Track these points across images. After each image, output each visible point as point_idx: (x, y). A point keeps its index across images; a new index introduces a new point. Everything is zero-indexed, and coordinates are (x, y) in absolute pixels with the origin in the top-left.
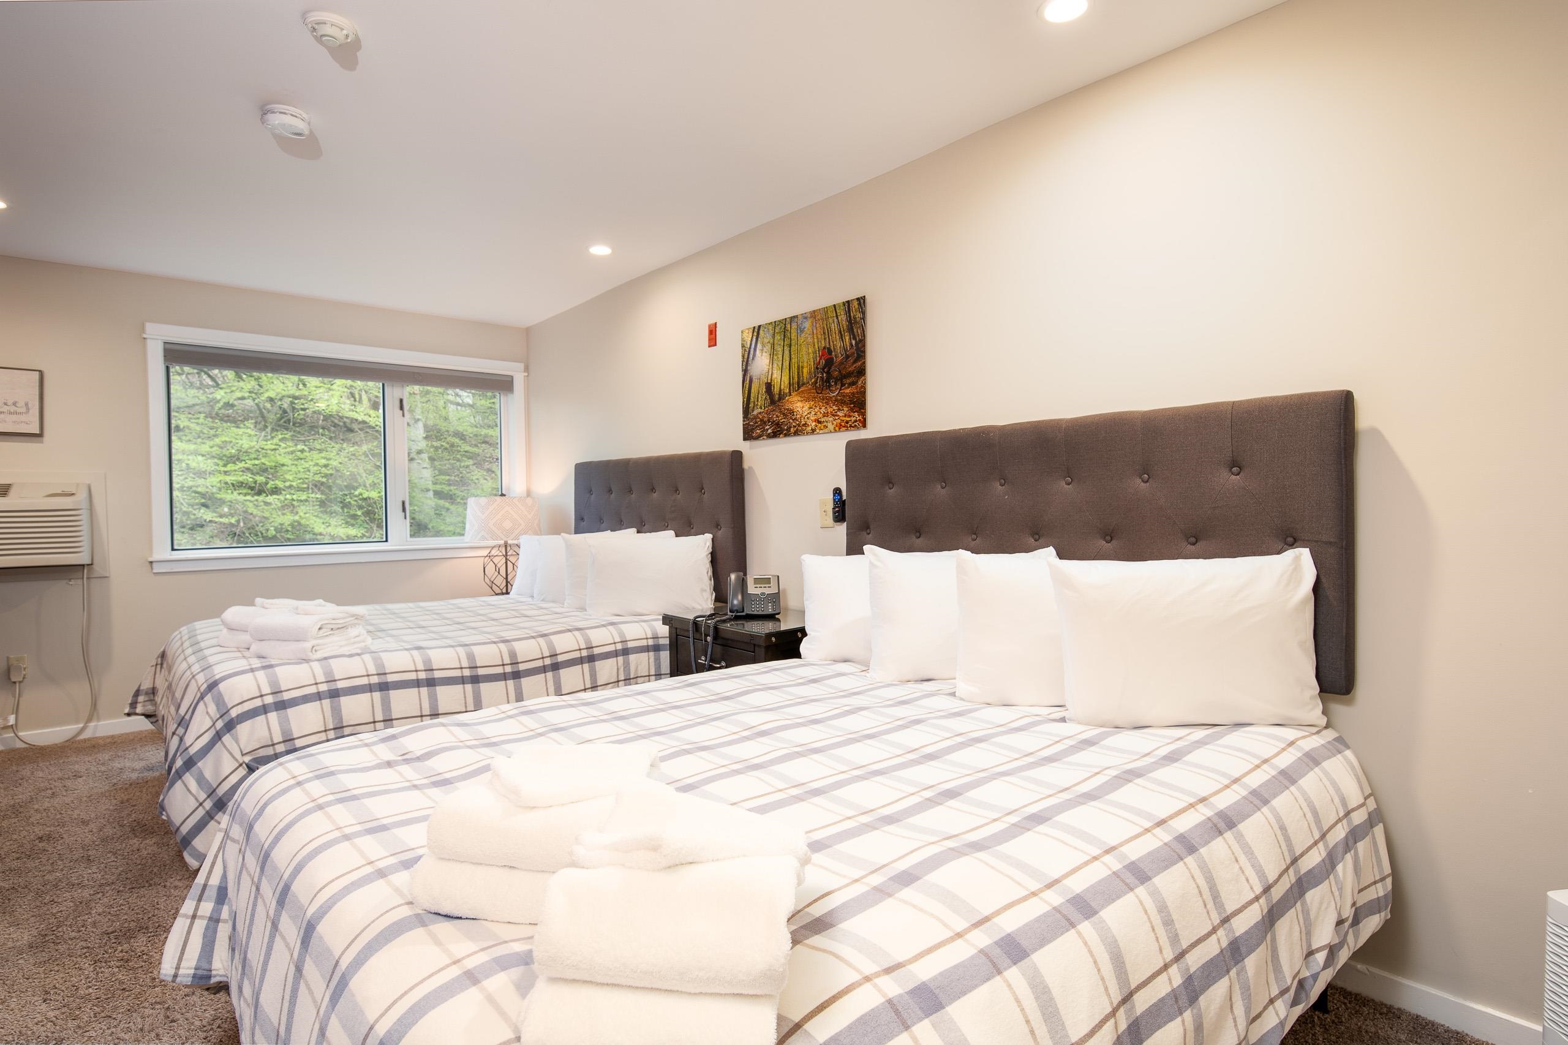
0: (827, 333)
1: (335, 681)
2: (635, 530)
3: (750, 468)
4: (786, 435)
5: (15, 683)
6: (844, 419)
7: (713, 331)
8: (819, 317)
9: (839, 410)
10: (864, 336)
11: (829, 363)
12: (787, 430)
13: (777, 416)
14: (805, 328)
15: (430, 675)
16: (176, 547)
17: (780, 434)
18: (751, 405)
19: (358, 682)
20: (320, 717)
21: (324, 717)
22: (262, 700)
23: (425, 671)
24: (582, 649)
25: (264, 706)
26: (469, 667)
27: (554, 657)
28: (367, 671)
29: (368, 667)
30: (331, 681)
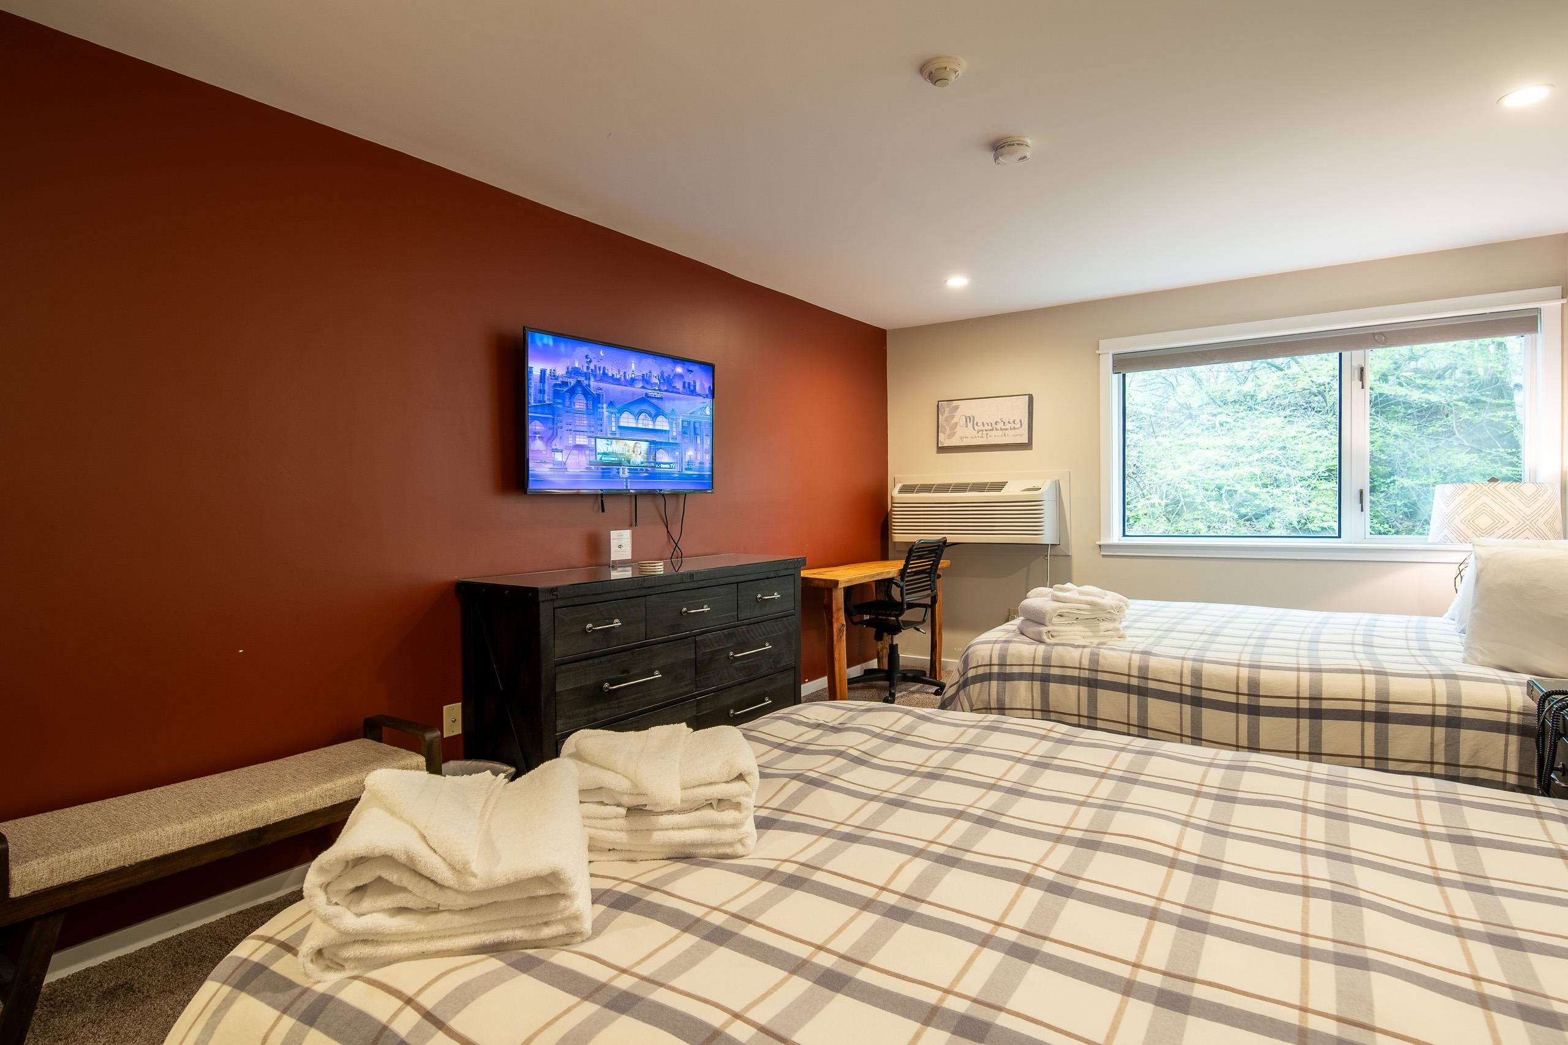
15: (1142, 683)
16: (1127, 534)
19: (1069, 672)
20: (1030, 696)
21: (1033, 696)
22: (990, 669)
23: (1139, 677)
24: (1368, 701)
25: (990, 674)
26: (1191, 686)
27: (1318, 701)
28: (1080, 664)
29: (1083, 660)
30: (1047, 665)
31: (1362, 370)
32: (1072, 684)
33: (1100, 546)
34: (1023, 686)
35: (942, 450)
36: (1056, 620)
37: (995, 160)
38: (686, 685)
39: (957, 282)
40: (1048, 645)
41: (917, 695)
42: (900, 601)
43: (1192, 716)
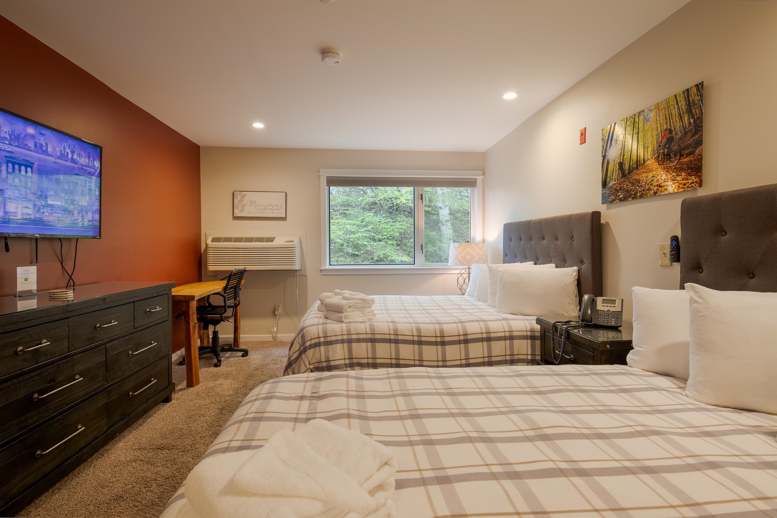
0: (669, 117)
1: (351, 334)
2: (533, 262)
3: (607, 223)
4: (633, 198)
5: (277, 315)
6: (682, 182)
7: (583, 135)
8: (662, 107)
9: (678, 175)
10: (702, 114)
11: (670, 140)
12: (634, 194)
13: (627, 185)
14: (650, 118)
15: (396, 337)
16: (331, 264)
17: (629, 198)
18: (608, 179)
19: (361, 336)
20: (343, 352)
21: (344, 352)
22: (319, 340)
23: (394, 335)
24: (484, 333)
25: (320, 343)
26: (417, 336)
27: (466, 336)
28: (366, 331)
29: (367, 329)
30: (349, 334)
31: (422, 195)
32: (364, 342)
33: (321, 270)
34: (338, 346)
35: (235, 218)
36: (348, 309)
37: (322, 60)
38: (99, 382)
39: (258, 125)
40: (346, 323)
41: (231, 359)
42: (224, 305)
43: (419, 350)
